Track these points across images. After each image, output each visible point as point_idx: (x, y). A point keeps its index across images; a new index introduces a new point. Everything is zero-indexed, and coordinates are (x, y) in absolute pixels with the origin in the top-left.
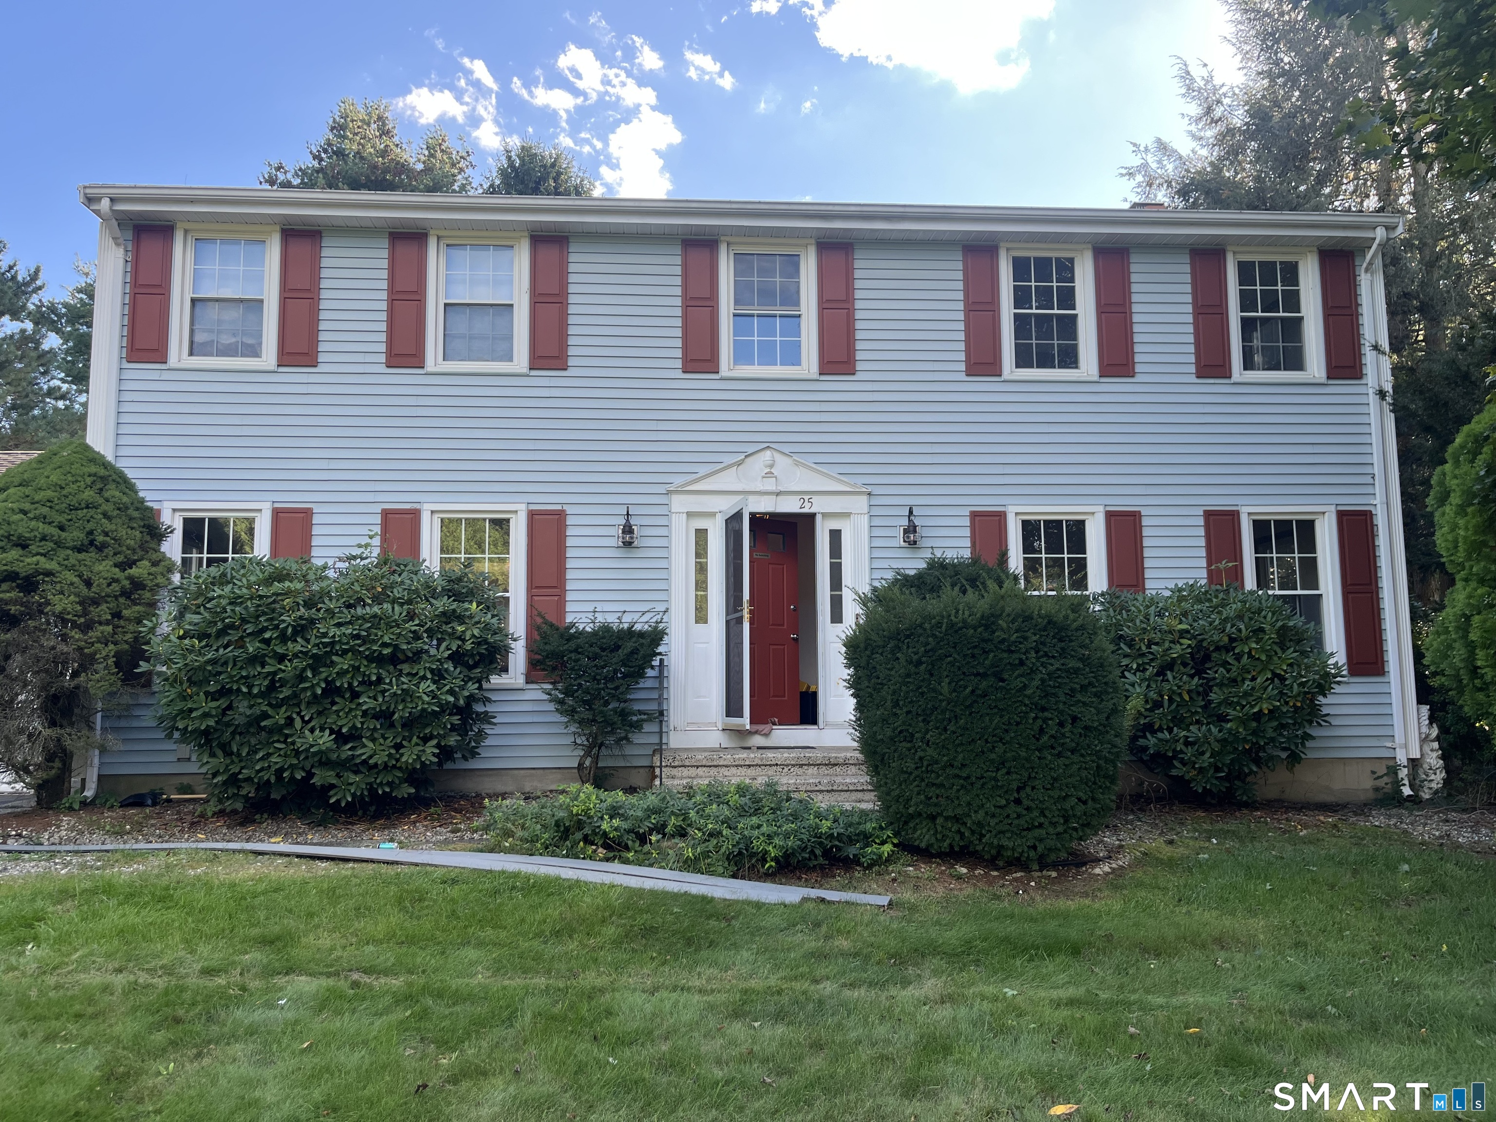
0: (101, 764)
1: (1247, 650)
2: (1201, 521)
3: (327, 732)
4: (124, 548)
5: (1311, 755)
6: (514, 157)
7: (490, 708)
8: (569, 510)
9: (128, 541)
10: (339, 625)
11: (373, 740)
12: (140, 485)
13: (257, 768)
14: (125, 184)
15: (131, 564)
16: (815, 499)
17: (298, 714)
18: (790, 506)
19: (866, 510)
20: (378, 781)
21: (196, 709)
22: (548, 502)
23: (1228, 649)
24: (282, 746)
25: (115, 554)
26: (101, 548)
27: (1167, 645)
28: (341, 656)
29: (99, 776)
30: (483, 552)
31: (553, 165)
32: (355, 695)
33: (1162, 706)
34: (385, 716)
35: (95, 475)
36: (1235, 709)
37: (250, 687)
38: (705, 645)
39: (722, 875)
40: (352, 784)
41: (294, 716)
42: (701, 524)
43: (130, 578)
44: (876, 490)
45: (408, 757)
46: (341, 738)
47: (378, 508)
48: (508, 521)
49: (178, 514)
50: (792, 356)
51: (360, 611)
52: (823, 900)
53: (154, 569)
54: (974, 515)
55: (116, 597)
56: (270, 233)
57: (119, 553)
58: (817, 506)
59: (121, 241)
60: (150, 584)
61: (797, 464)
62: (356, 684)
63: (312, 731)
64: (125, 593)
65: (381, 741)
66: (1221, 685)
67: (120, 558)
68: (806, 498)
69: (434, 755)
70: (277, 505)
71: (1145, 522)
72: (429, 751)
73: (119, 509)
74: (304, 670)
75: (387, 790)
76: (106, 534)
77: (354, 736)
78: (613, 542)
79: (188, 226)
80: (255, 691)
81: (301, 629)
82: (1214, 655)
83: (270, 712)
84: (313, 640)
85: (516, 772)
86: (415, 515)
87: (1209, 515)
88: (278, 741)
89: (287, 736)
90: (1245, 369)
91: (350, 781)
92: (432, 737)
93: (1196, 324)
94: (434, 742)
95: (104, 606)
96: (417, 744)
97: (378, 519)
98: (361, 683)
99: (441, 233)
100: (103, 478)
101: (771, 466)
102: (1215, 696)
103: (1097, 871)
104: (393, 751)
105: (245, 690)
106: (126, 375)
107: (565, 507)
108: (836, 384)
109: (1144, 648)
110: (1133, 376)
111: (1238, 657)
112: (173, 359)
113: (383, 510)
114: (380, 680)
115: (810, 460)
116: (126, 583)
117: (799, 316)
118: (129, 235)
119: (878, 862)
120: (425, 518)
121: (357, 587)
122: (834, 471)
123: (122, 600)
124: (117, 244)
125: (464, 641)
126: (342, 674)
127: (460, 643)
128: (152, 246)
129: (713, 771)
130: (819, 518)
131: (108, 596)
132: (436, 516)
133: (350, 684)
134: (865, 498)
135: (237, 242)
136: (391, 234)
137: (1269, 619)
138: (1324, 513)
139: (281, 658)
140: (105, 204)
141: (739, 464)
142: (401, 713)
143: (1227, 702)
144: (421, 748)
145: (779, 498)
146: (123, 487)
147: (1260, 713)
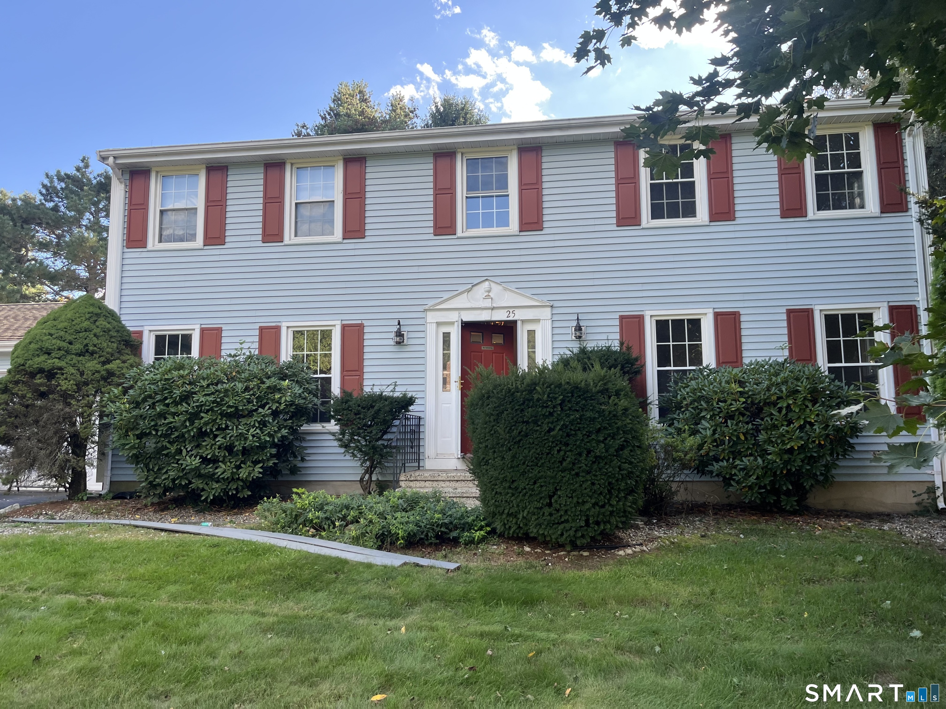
0: (112, 475)
1: (785, 405)
2: (785, 317)
3: (198, 457)
4: (105, 354)
5: (837, 479)
6: (439, 106)
7: (304, 444)
8: (366, 323)
9: (108, 350)
10: (206, 395)
11: (225, 464)
12: (123, 318)
13: (163, 478)
14: (121, 148)
15: (108, 362)
16: (517, 311)
17: (184, 447)
18: (500, 316)
19: (550, 317)
20: (229, 487)
21: (128, 444)
22: (353, 319)
23: (775, 404)
24: (176, 465)
25: (100, 357)
26: (92, 354)
27: (729, 402)
28: (206, 413)
29: (111, 482)
30: (317, 350)
31: (463, 109)
32: (216, 436)
33: (724, 444)
34: (230, 449)
35: (92, 313)
36: (773, 447)
37: (157, 431)
38: (448, 405)
39: (371, 547)
40: (213, 489)
41: (182, 448)
42: (446, 329)
43: (107, 370)
44: (556, 304)
45: (243, 473)
46: (205, 460)
47: (257, 326)
48: (331, 330)
49: (152, 333)
50: (504, 221)
51: (220, 387)
52: (417, 565)
53: (123, 365)
54: (622, 318)
55: (99, 381)
56: (200, 169)
57: (102, 356)
58: (518, 316)
59: (122, 180)
60: (118, 373)
61: (505, 289)
62: (214, 430)
63: (190, 457)
64: (104, 379)
65: (228, 463)
66: (766, 429)
67: (102, 359)
68: (511, 310)
69: (260, 473)
70: (203, 326)
71: (743, 318)
72: (256, 470)
73: (104, 331)
74: (185, 421)
75: (234, 492)
76: (95, 346)
77: (214, 461)
78: (392, 342)
79: (158, 169)
80: (159, 434)
81: (186, 397)
82: (765, 408)
83: (168, 445)
84: (192, 404)
85: (335, 483)
86: (277, 329)
87: (790, 312)
88: (173, 463)
89: (179, 460)
90: (819, 209)
91: (214, 487)
92: (259, 462)
93: (780, 181)
94: (261, 465)
95: (90, 386)
96: (249, 466)
97: (257, 332)
98: (217, 430)
99: (293, 161)
100: (98, 315)
101: (489, 291)
102: (762, 437)
103: (621, 553)
104: (235, 470)
105: (154, 433)
106: (126, 256)
107: (364, 322)
108: (531, 237)
109: (715, 404)
110: (734, 220)
111: (780, 410)
112: (150, 246)
113: (260, 327)
114: (227, 427)
115: (513, 286)
116: (104, 373)
117: (508, 196)
118: (127, 176)
119: (471, 542)
120: (284, 331)
121: (219, 373)
122: (528, 293)
123: (102, 383)
124: (121, 182)
125: (280, 404)
126: (206, 424)
127: (278, 405)
128: (139, 181)
129: (435, 484)
130: (519, 324)
131: (92, 380)
132: (290, 330)
133: (211, 430)
134: (549, 309)
135: (183, 176)
136: (265, 164)
137: (804, 383)
138: (879, 308)
139: (174, 414)
140: (111, 160)
141: (469, 291)
142: (238, 447)
143: (769, 441)
144: (252, 469)
145: (494, 311)
146: (110, 320)
147: (792, 449)
